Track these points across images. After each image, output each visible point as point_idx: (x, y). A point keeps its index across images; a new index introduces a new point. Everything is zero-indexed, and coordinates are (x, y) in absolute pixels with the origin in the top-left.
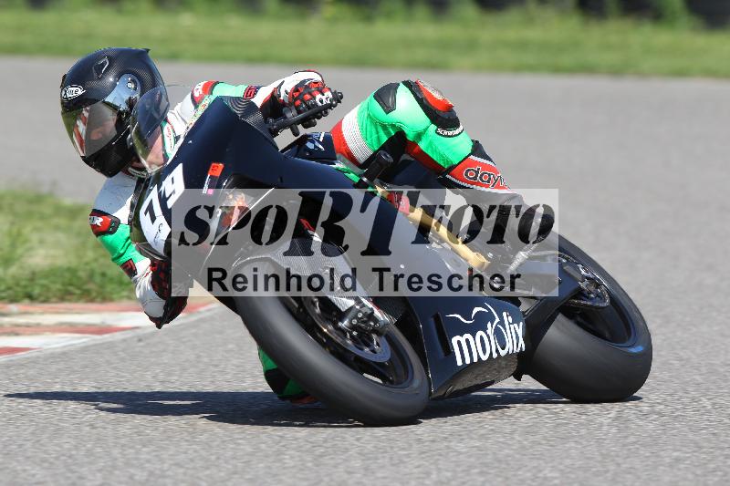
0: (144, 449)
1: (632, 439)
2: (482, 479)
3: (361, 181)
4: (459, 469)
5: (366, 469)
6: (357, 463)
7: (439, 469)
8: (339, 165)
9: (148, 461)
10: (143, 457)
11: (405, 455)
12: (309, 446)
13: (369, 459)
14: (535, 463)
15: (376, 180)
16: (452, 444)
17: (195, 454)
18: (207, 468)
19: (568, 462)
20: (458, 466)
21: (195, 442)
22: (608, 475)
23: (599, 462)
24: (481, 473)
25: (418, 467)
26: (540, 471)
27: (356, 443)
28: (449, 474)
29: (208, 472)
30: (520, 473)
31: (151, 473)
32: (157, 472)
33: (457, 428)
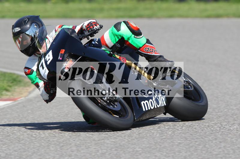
0: (4, 146)
1: (164, 137)
2: (116, 152)
3: (110, 53)
4: (108, 149)
5: (78, 150)
6: (74, 148)
7: (102, 149)
8: (103, 49)
9: (5, 150)
10: (3, 149)
11: (90, 145)
12: (58, 143)
13: (78, 147)
14: (133, 146)
15: (115, 53)
16: (105, 141)
17: (21, 147)
18: (25, 152)
19: (144, 145)
20: (108, 148)
21: (21, 144)
22: (157, 149)
23: (154, 145)
24: (116, 150)
25: (95, 149)
26: (135, 149)
27: (73, 141)
28: (105, 151)
29: (25, 153)
30: (128, 149)
31: (7, 154)
32: (9, 154)
33: (106, 136)
